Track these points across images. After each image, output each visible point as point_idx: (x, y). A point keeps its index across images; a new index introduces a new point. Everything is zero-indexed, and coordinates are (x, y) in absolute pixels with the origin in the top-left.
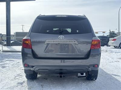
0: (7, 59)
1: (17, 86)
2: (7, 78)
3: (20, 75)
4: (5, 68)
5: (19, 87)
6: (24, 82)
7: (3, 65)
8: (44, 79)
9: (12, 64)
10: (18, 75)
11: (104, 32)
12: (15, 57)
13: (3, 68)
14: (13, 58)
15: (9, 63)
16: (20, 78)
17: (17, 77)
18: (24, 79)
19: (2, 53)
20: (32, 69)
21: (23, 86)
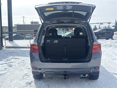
0: (12, 57)
1: (26, 86)
2: (16, 78)
3: (28, 74)
4: (12, 67)
5: (28, 86)
6: (32, 82)
7: (9, 64)
8: (50, 78)
9: (17, 62)
10: (26, 75)
11: (109, 23)
12: (20, 54)
13: (10, 67)
14: (18, 55)
15: (14, 61)
16: (28, 78)
17: (25, 77)
18: (31, 79)
19: (5, 49)
20: (39, 71)
21: (32, 85)
